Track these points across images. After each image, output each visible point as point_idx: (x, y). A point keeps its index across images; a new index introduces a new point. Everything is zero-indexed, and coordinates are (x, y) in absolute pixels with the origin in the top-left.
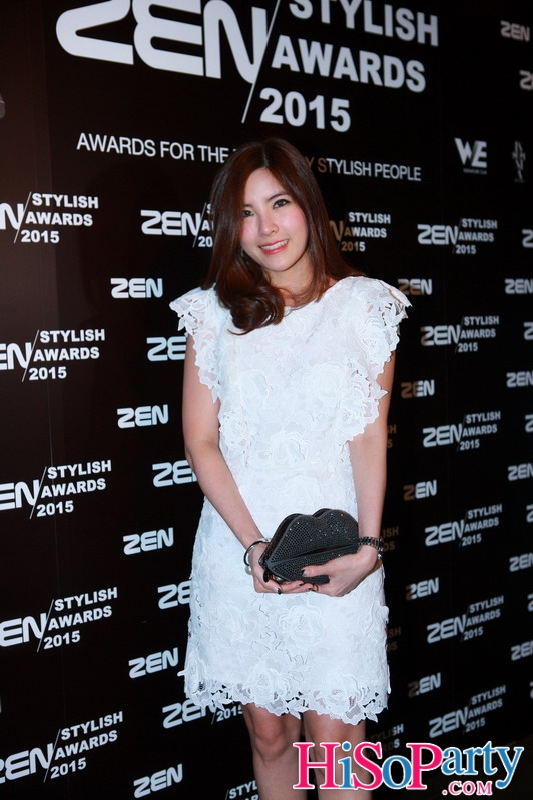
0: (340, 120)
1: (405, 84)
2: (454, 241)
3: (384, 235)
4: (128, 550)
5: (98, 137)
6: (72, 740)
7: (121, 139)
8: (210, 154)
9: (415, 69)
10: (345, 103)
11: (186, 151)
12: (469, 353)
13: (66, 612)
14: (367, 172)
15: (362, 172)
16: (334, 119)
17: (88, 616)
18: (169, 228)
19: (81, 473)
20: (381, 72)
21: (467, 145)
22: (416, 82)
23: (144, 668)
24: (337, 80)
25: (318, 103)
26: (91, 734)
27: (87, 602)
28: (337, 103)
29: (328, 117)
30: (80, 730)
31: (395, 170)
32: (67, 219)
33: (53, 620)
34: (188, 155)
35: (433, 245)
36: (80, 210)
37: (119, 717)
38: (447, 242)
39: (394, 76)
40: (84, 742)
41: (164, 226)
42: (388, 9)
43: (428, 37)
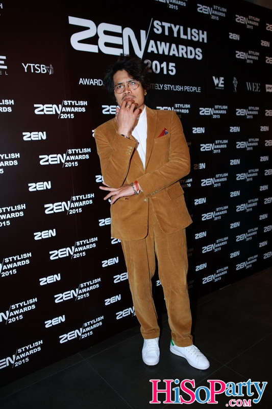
0: (172, 71)
1: (195, 57)
2: (212, 114)
3: (188, 112)
4: (101, 225)
5: (86, 79)
6: (84, 287)
7: (95, 80)
9: (199, 51)
10: (174, 65)
12: (217, 153)
13: (80, 246)
14: (182, 89)
15: (180, 90)
16: (170, 70)
17: (88, 247)
18: (112, 111)
19: (84, 198)
20: (186, 53)
21: (217, 79)
22: (199, 56)
23: (107, 264)
24: (171, 56)
25: (164, 65)
26: (90, 285)
27: (87, 242)
28: (171, 64)
29: (168, 70)
30: (87, 284)
31: (191, 89)
32: (76, 109)
33: (76, 249)
35: (205, 115)
36: (81, 106)
37: (99, 280)
38: (210, 114)
39: (191, 54)
40: (88, 288)
41: (110, 111)
42: (189, 29)
43: (203, 39)
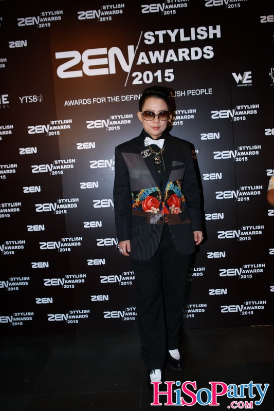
0: (169, 77)
1: (202, 56)
2: (232, 116)
3: (193, 117)
4: (86, 226)
5: (71, 101)
6: (70, 279)
7: (79, 100)
8: (112, 99)
9: (208, 49)
10: (172, 70)
11: (103, 100)
13: (66, 242)
14: (183, 95)
15: (181, 95)
16: (166, 77)
17: (73, 244)
18: (97, 126)
19: (69, 202)
20: (190, 55)
21: (239, 75)
22: (208, 55)
23: (93, 263)
24: (167, 63)
26: (75, 279)
27: (72, 240)
28: (167, 71)
29: (163, 77)
30: (72, 277)
31: (198, 92)
32: (62, 127)
33: (62, 244)
34: (104, 101)
36: (66, 124)
37: (85, 276)
38: (228, 117)
41: (95, 125)
42: (193, 30)
43: (215, 35)
